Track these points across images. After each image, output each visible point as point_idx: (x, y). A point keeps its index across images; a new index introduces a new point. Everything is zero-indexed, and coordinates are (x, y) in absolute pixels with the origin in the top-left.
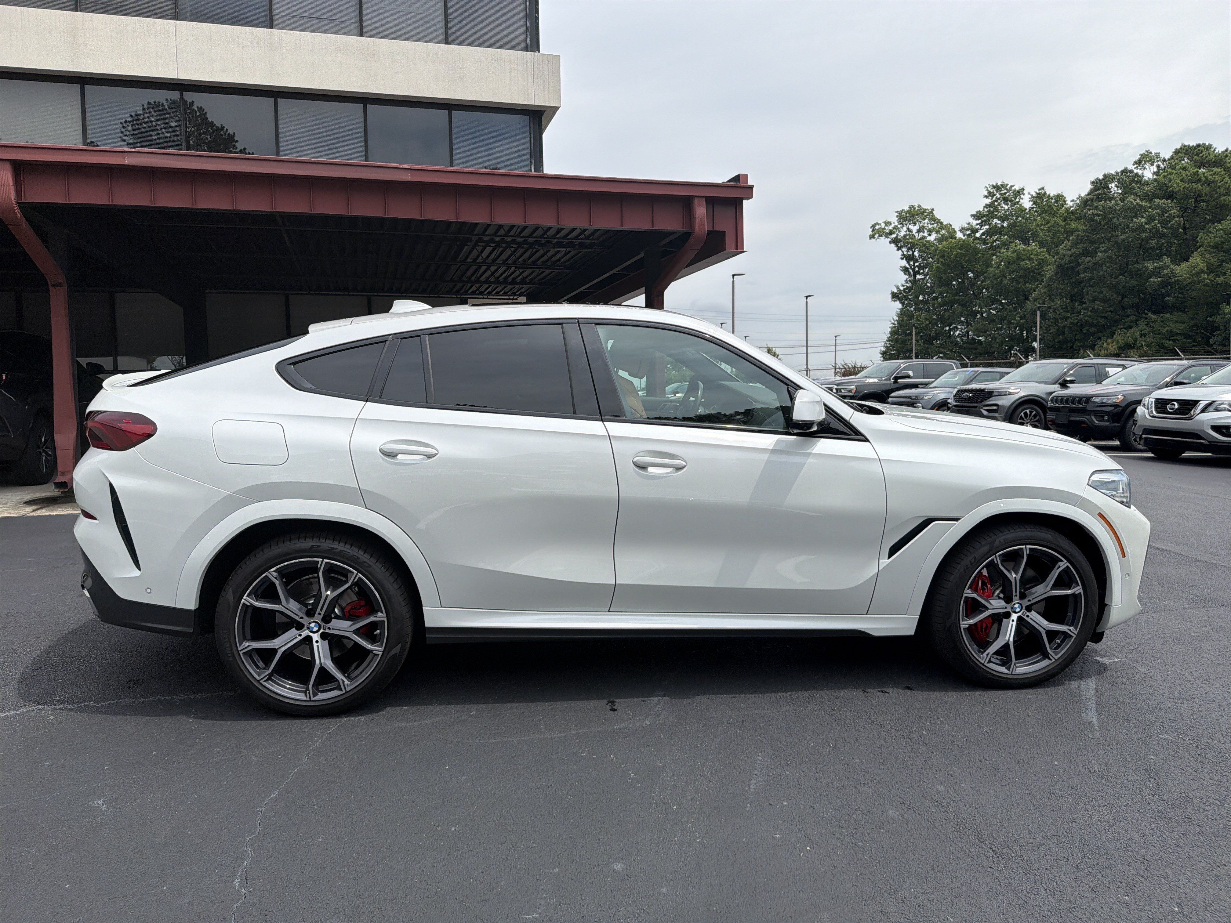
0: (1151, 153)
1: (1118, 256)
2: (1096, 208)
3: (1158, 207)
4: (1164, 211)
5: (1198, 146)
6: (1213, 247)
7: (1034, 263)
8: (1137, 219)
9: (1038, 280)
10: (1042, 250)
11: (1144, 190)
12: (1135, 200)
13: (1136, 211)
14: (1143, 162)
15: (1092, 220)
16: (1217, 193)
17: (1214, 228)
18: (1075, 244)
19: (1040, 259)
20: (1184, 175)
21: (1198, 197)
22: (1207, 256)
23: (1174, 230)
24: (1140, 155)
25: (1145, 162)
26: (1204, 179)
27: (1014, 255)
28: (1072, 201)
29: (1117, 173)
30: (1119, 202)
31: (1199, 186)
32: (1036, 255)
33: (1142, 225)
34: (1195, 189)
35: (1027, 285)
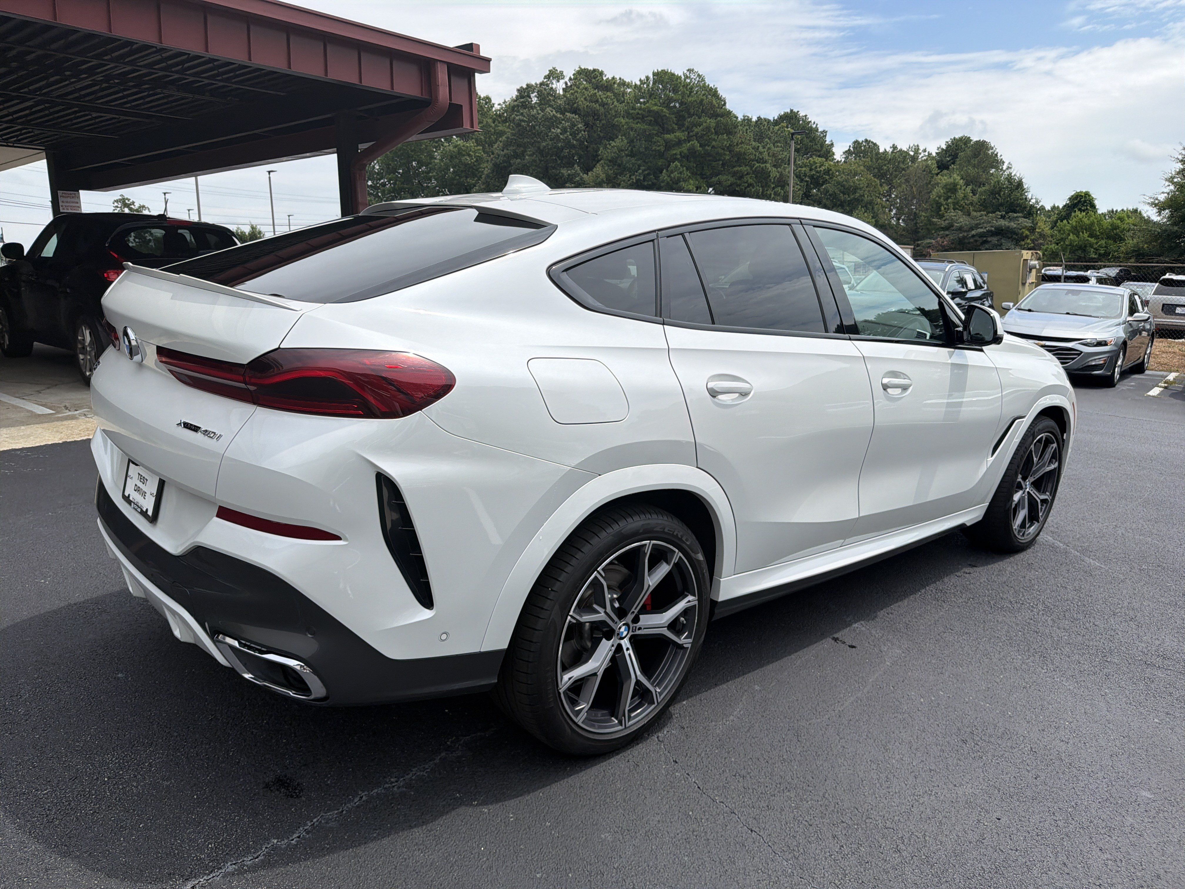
0: (557, 70)
1: (541, 161)
2: (522, 114)
3: (568, 120)
4: (573, 125)
5: (594, 70)
6: (610, 161)
7: (473, 159)
8: (554, 129)
9: (476, 176)
10: (479, 148)
11: (558, 103)
12: (552, 111)
13: (552, 122)
14: (551, 78)
15: (519, 125)
16: (610, 114)
17: (610, 145)
18: (506, 145)
19: (478, 156)
20: (586, 95)
21: (595, 115)
22: (606, 168)
23: (581, 142)
24: (549, 71)
25: (553, 78)
26: (600, 100)
27: (456, 150)
28: (499, 104)
29: (536, 84)
30: (540, 112)
31: (597, 106)
32: (474, 152)
33: (557, 135)
34: (595, 108)
35: (468, 180)
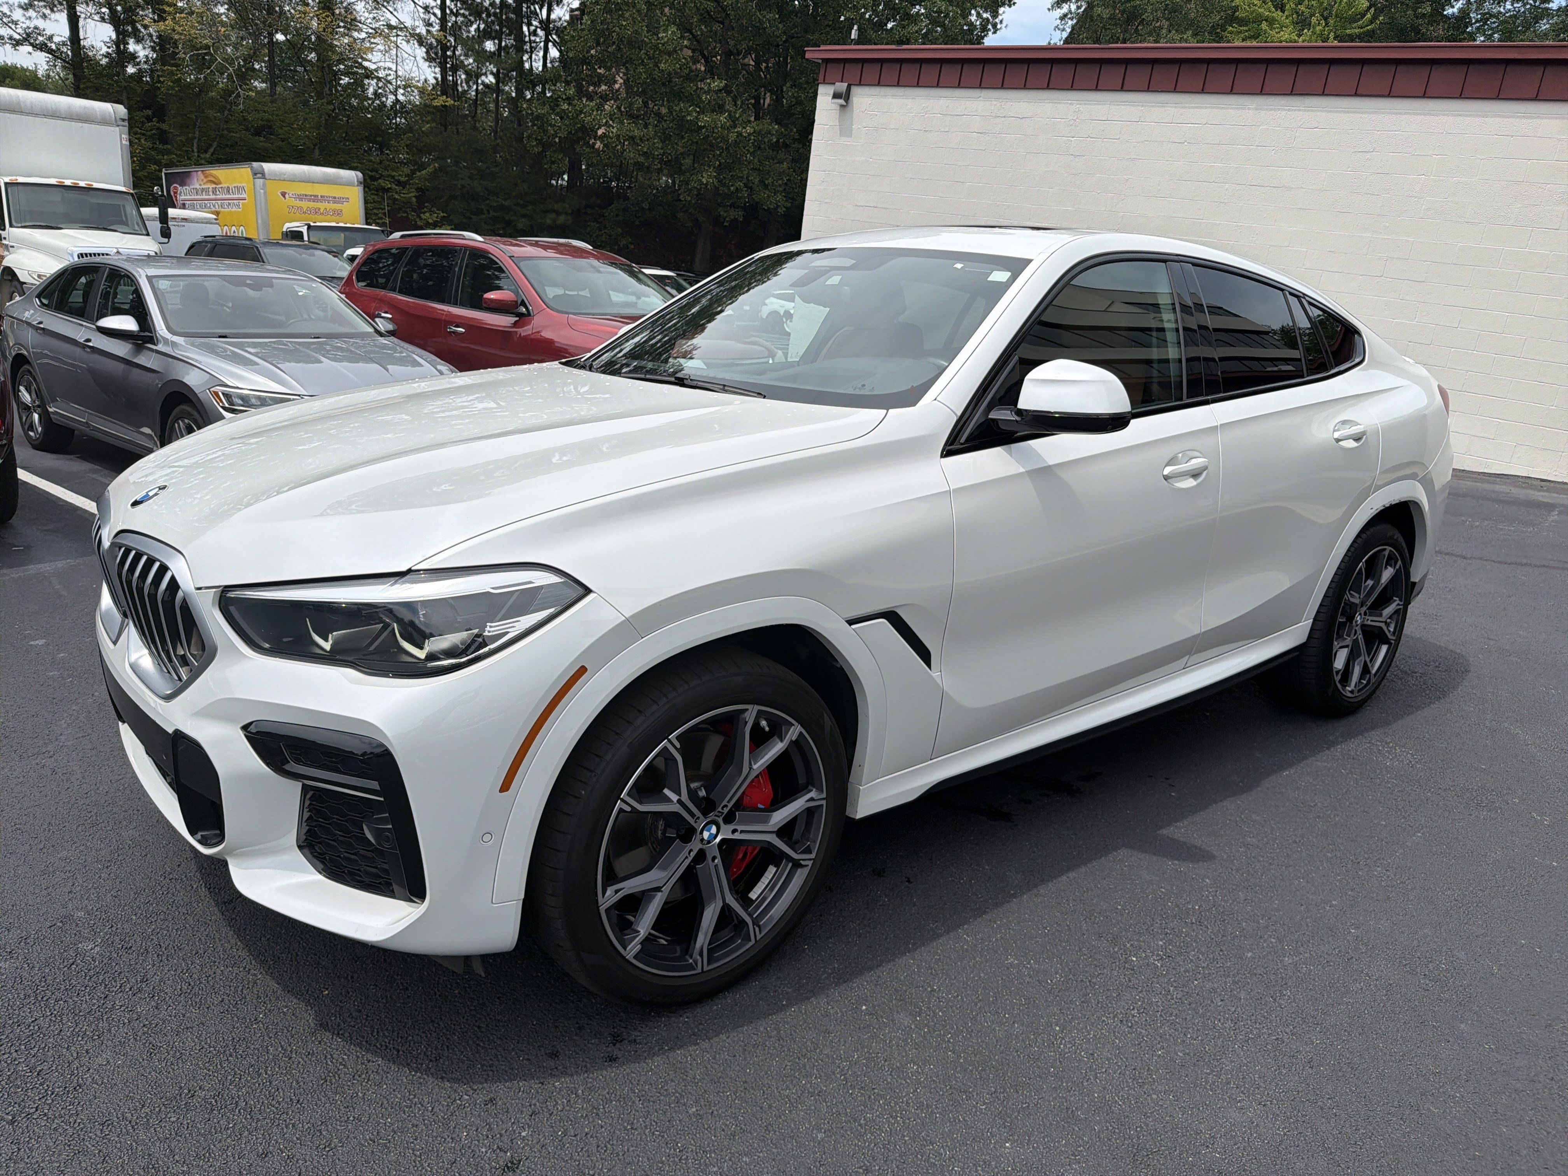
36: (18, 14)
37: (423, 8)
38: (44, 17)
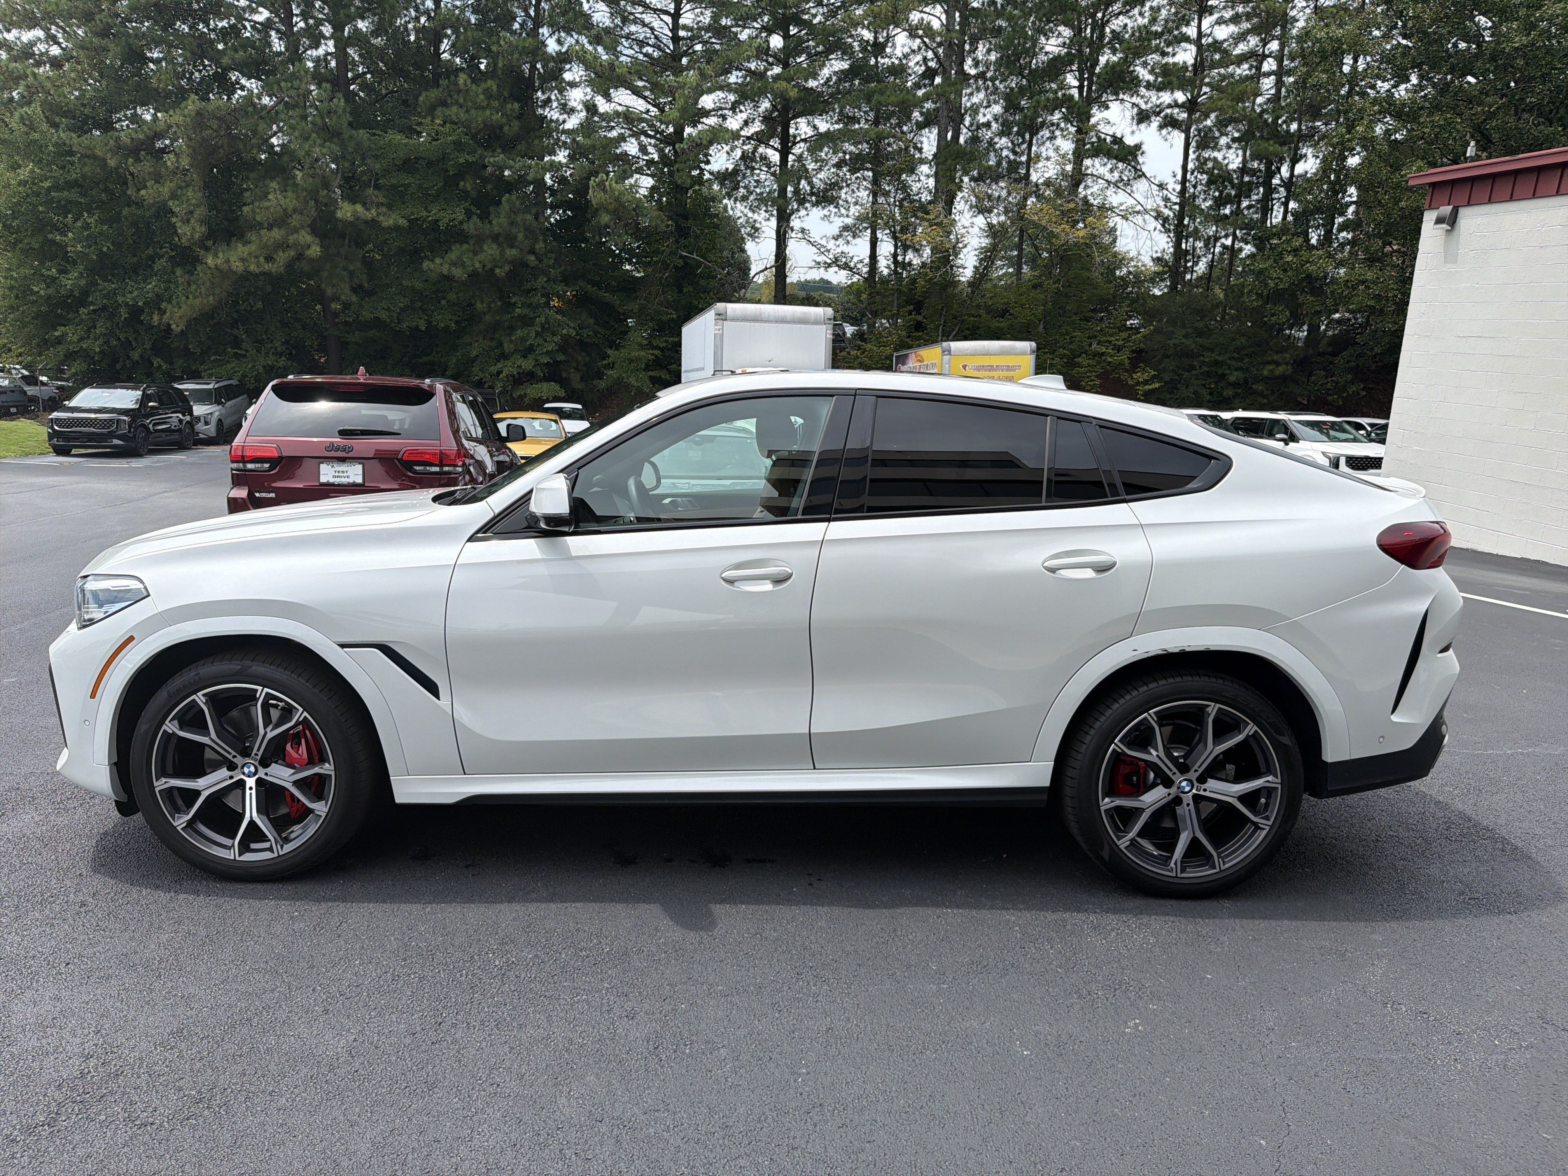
36: (831, 245)
37: (1158, 186)
38: (848, 242)
